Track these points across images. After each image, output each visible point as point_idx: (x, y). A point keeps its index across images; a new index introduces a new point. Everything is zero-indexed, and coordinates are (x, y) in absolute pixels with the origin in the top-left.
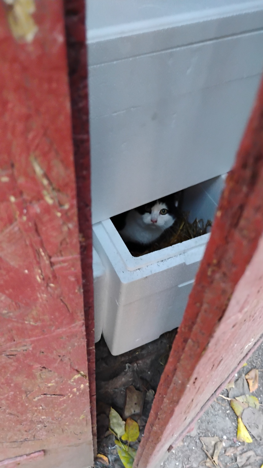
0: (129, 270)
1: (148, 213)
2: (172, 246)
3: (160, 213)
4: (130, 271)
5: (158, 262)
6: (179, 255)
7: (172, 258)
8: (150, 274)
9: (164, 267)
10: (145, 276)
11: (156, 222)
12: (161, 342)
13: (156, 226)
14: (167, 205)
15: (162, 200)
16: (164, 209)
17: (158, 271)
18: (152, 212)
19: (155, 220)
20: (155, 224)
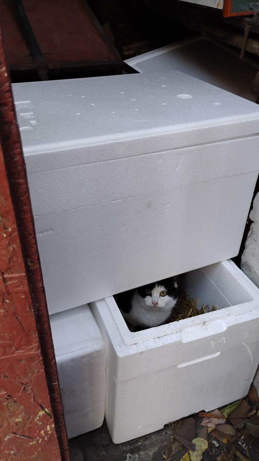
0: (126, 344)
1: (149, 296)
2: (169, 324)
3: (160, 295)
4: (126, 346)
5: (154, 338)
6: (175, 333)
7: (168, 336)
8: (146, 349)
9: (159, 343)
10: (140, 351)
11: (157, 304)
12: (166, 433)
13: (157, 307)
14: (166, 287)
15: (161, 283)
16: (163, 291)
17: (153, 347)
18: (152, 295)
19: (156, 302)
20: (157, 306)
